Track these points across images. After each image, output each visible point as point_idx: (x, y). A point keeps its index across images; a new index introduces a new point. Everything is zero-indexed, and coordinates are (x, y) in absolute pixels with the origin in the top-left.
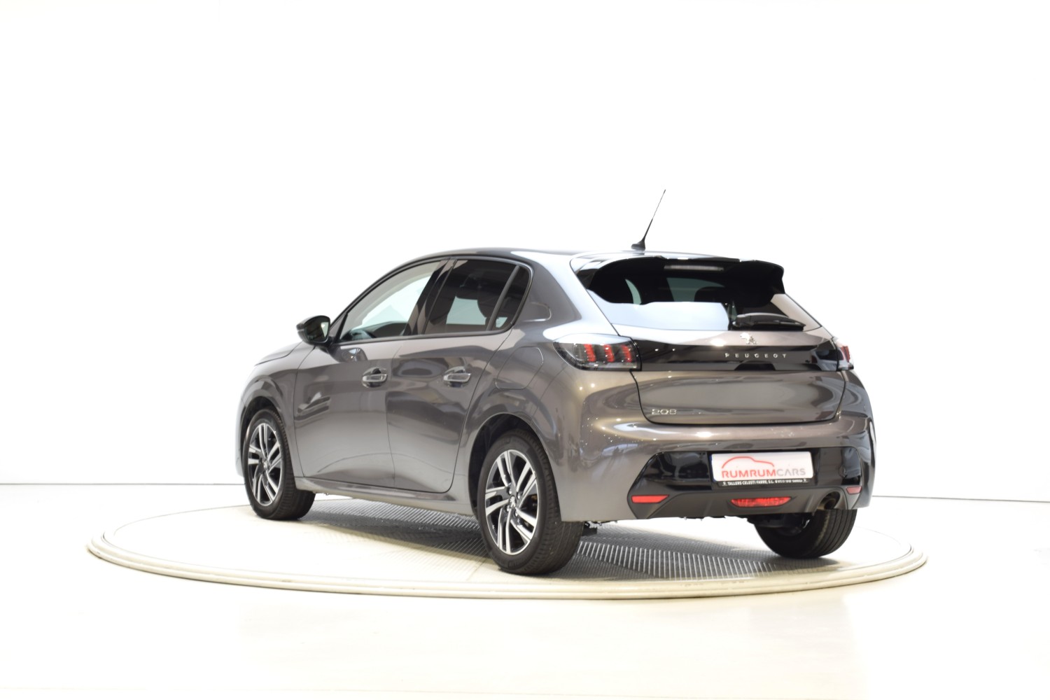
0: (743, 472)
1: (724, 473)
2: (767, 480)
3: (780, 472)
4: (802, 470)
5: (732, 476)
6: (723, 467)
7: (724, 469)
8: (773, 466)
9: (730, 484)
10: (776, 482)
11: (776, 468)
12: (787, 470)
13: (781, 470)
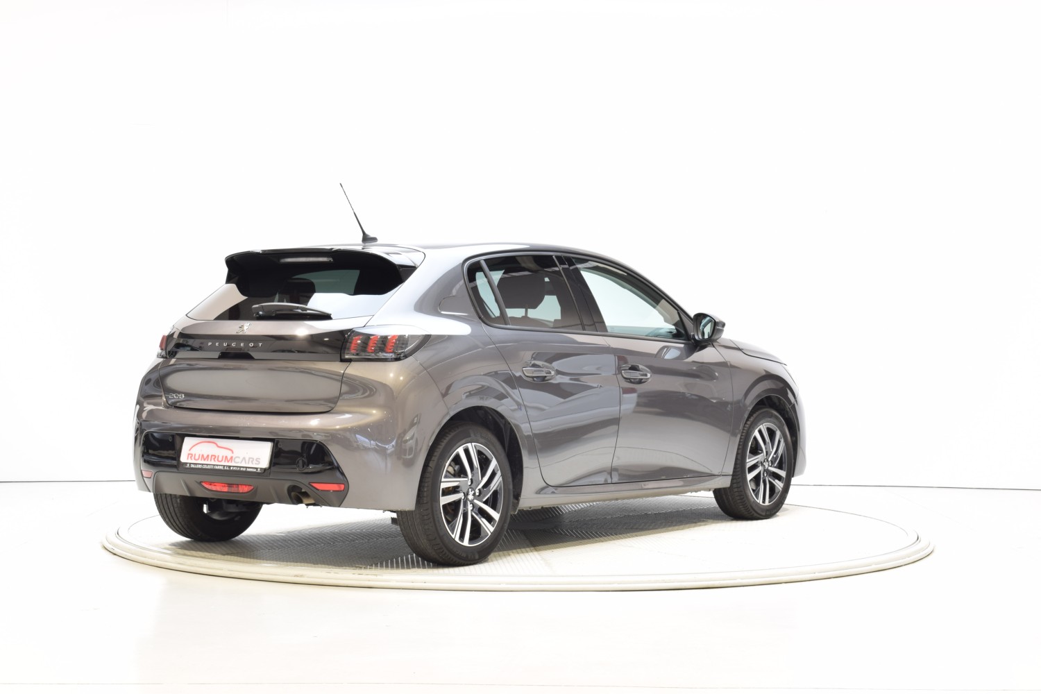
0: (205, 456)
1: (190, 455)
2: (224, 466)
3: (237, 460)
4: (258, 460)
5: (195, 459)
6: (190, 450)
7: (190, 452)
8: (233, 453)
9: (193, 466)
10: (232, 468)
11: (234, 456)
12: (244, 458)
13: (239, 457)
